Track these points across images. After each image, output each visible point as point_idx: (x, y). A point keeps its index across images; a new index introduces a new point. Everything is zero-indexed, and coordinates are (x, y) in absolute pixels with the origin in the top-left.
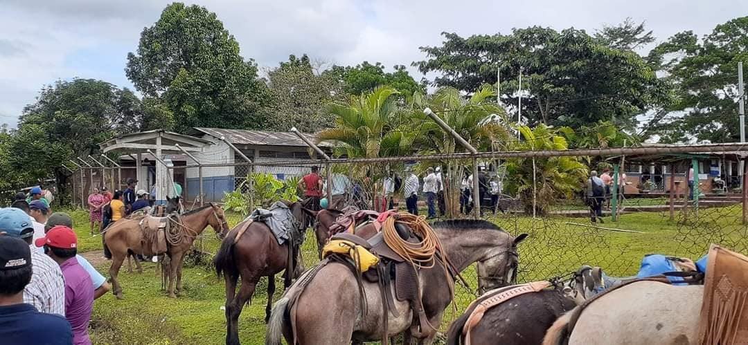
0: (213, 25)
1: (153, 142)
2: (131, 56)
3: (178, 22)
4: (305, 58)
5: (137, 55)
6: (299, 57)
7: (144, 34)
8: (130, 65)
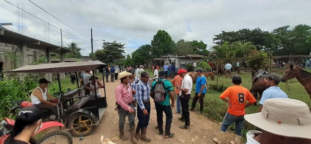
0: (167, 34)
1: (175, 55)
2: (152, 40)
3: (161, 34)
4: (183, 40)
5: (153, 40)
7: (154, 36)
8: (152, 42)
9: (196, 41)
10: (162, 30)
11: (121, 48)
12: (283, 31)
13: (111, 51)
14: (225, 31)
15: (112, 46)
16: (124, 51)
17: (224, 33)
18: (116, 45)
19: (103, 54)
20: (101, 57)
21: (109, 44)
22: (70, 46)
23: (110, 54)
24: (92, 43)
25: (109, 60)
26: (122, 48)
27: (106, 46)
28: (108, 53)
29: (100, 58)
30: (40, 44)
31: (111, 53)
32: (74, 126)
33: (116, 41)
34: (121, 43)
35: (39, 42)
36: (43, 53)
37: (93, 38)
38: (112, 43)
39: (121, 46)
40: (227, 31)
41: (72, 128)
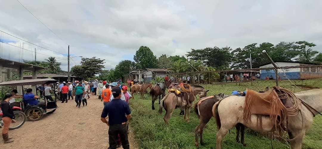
0: (148, 50)
1: (138, 71)
2: (134, 56)
3: (142, 49)
4: (165, 55)
6: (164, 55)
8: (134, 57)
9: (178, 56)
10: (144, 46)
11: (100, 63)
12: (253, 47)
13: (89, 67)
14: (194, 49)
15: (91, 62)
16: (104, 66)
17: (194, 51)
18: (95, 61)
19: (80, 70)
20: (79, 72)
21: (88, 60)
22: (49, 61)
23: (88, 70)
24: (69, 59)
25: (87, 75)
26: (102, 63)
27: (84, 62)
28: (86, 68)
29: (78, 74)
30: (13, 64)
31: (89, 68)
32: (30, 115)
33: (95, 57)
34: (99, 59)
35: (13, 62)
36: (16, 70)
37: (70, 54)
38: (91, 59)
39: (100, 62)
40: (196, 49)
41: (29, 116)
